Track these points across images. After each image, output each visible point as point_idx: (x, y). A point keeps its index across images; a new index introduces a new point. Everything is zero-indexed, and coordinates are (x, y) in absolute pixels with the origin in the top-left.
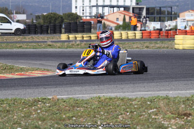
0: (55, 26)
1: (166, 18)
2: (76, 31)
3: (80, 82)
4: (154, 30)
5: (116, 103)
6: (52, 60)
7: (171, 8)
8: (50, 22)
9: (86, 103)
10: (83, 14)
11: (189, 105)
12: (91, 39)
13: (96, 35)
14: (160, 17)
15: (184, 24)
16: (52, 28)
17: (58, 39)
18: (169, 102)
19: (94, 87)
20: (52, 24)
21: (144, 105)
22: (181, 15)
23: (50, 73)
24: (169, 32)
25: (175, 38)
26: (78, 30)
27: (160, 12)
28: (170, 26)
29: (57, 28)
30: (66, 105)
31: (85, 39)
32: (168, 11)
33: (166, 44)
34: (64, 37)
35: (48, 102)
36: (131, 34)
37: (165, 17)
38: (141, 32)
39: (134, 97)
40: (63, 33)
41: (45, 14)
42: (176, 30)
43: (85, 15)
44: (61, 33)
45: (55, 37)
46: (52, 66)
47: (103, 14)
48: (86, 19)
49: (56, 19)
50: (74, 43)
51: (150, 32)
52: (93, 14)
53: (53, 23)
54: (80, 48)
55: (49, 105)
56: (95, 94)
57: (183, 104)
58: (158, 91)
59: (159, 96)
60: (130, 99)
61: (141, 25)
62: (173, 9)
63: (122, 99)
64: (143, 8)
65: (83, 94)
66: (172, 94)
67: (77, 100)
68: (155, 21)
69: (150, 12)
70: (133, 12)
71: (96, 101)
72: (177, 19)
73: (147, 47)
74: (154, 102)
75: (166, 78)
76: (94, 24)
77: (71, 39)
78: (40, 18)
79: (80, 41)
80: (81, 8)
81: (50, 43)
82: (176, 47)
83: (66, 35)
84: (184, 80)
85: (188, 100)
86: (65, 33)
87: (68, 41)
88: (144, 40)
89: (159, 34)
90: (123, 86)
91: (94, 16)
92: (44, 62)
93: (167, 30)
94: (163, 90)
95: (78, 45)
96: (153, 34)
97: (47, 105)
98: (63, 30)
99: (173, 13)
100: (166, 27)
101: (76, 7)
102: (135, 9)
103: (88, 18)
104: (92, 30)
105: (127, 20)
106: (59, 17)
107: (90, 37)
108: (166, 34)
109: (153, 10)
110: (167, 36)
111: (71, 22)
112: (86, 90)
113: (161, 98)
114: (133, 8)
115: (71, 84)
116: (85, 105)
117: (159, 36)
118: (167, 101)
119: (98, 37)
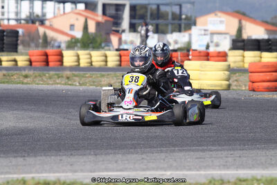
1: (170, 27)
7: (181, 6)
10: (3, 14)
12: (16, 65)
13: (26, 57)
14: (157, 25)
15: (206, 39)
22: (199, 21)
24: (174, 54)
27: (158, 15)
28: (176, 42)
31: (5, 64)
32: (173, 14)
36: (97, 57)
37: (167, 25)
38: (118, 53)
42: (189, 51)
43: (6, 16)
47: (44, 15)
48: (8, 25)
52: (23, 16)
61: (120, 39)
62: (184, 9)
64: (124, 5)
69: (140, 12)
70: (104, 13)
72: (190, 29)
76: (23, 35)
88: (124, 70)
90: (73, 159)
91: (24, 20)
94: (153, 169)
99: (183, 17)
102: (107, 8)
103: (13, 23)
104: (20, 48)
107: (15, 61)
109: (144, 10)
114: (104, 5)
119: (31, 62)
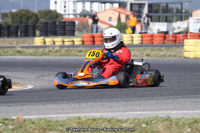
0: (26, 27)
1: (175, 18)
2: (55, 34)
3: (56, 99)
4: (158, 33)
5: (101, 126)
6: (21, 71)
7: (182, 4)
8: (21, 22)
9: (62, 125)
10: (65, 11)
11: (197, 129)
12: (74, 44)
13: (81, 39)
14: (166, 17)
16: (23, 29)
17: (30, 44)
18: (171, 124)
19: (73, 105)
20: (23, 25)
21: (138, 127)
22: (194, 13)
23: (17, 88)
24: (178, 35)
25: (185, 44)
26: (58, 32)
27: (167, 10)
28: (179, 28)
29: (30, 29)
30: (34, 128)
31: (66, 44)
32: (177, 9)
33: (173, 51)
34: (38, 41)
35: (11, 123)
36: (127, 38)
37: (173, 17)
38: (140, 35)
39: (125, 118)
40: (38, 36)
41: (14, 11)
42: (187, 33)
43: (67, 12)
44: (34, 35)
45: (27, 41)
46: (21, 78)
47: (92, 11)
48: (69, 18)
49: (28, 18)
50: (51, 49)
51: (152, 36)
52: (78, 12)
53: (25, 23)
54: (60, 55)
55: (13, 127)
56: (73, 113)
57: (190, 127)
58: (158, 110)
59: (158, 117)
60: (119, 120)
61: (142, 26)
62: (184, 6)
63: (109, 121)
64: (144, 4)
65: (59, 113)
66: (175, 114)
67: (50, 121)
68: (159, 21)
69: (155, 8)
70: (131, 9)
71: (74, 123)
72: (188, 19)
73: (148, 55)
74: (151, 124)
75: (170, 95)
76: (79, 25)
77: (47, 44)
78: (7, 16)
79: (60, 47)
80: (63, 3)
81: (20, 49)
82: (186, 54)
83: (42, 38)
84: (193, 98)
85: (196, 122)
86: (41, 35)
87: (44, 46)
88: (145, 46)
89: (165, 38)
90: (111, 104)
91: (79, 15)
92: (11, 73)
93: (175, 33)
94: (164, 110)
95: (57, 52)
96: (156, 39)
97: (10, 127)
98: (38, 32)
99: (184, 11)
100: (174, 29)
101: (56, 3)
102: (133, 6)
103: (71, 17)
104: (76, 33)
105: (123, 20)
106: (33, 14)
107: (73, 41)
108: (174, 39)
109: (157, 7)
110: (175, 41)
111: (48, 21)
112: (62, 109)
113: (160, 120)
114: (131, 4)
115: (43, 101)
116: (60, 128)
117: (164, 40)
118: (168, 123)
119: (83, 42)
